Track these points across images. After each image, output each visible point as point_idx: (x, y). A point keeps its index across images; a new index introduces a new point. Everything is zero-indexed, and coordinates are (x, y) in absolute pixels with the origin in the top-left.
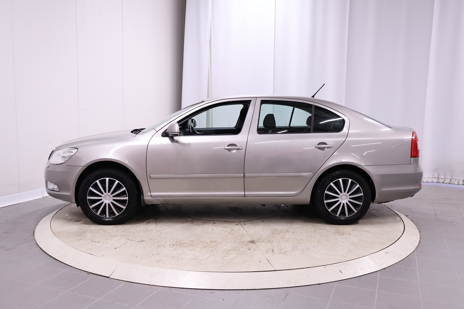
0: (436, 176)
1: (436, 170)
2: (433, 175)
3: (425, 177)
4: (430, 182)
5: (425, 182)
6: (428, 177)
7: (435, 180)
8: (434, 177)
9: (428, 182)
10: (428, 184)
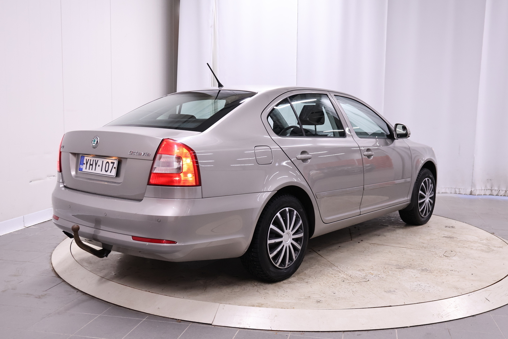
3: (478, 189)
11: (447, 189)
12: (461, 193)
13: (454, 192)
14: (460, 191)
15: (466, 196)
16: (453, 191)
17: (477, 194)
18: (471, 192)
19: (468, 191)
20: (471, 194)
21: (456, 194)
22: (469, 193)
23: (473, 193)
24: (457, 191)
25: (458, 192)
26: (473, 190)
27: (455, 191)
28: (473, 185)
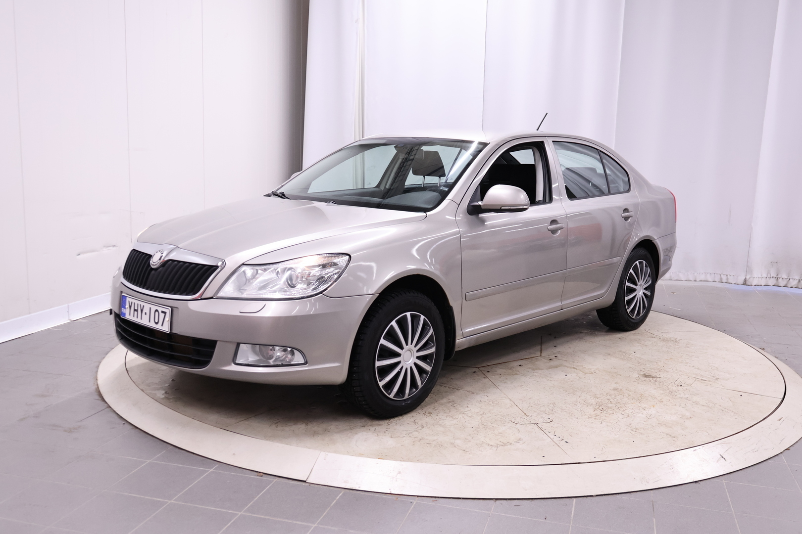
11: (708, 275)
12: (730, 281)
13: (719, 280)
14: (727, 279)
15: (736, 287)
16: (717, 279)
17: (754, 284)
18: (745, 280)
19: (741, 280)
20: (745, 284)
21: (722, 282)
22: (742, 283)
23: (748, 283)
24: (724, 279)
25: (724, 281)
26: (748, 277)
27: (721, 279)
28: (749, 269)
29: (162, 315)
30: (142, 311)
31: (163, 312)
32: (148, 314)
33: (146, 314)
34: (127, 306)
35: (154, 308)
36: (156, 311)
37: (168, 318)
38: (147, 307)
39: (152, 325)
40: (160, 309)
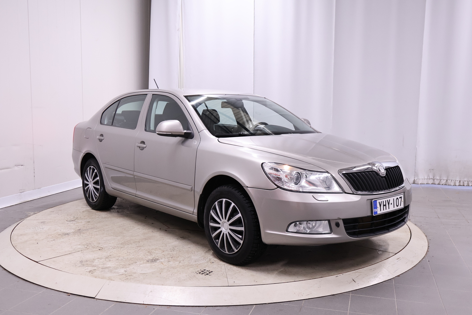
0: (431, 177)
1: (431, 170)
2: (428, 176)
3: (420, 178)
4: (425, 183)
5: (421, 184)
6: (423, 178)
7: (431, 182)
8: (429, 178)
9: (423, 183)
10: (423, 186)
17: (419, 183)
18: (414, 181)
19: (412, 181)
20: (414, 183)
23: (416, 182)
26: (416, 179)
28: (416, 174)
29: (400, 199)
30: (389, 204)
31: (400, 198)
32: (393, 204)
33: (391, 204)
34: (378, 206)
35: (395, 198)
36: (397, 198)
37: (403, 200)
38: (391, 199)
39: (396, 208)
40: (398, 197)
